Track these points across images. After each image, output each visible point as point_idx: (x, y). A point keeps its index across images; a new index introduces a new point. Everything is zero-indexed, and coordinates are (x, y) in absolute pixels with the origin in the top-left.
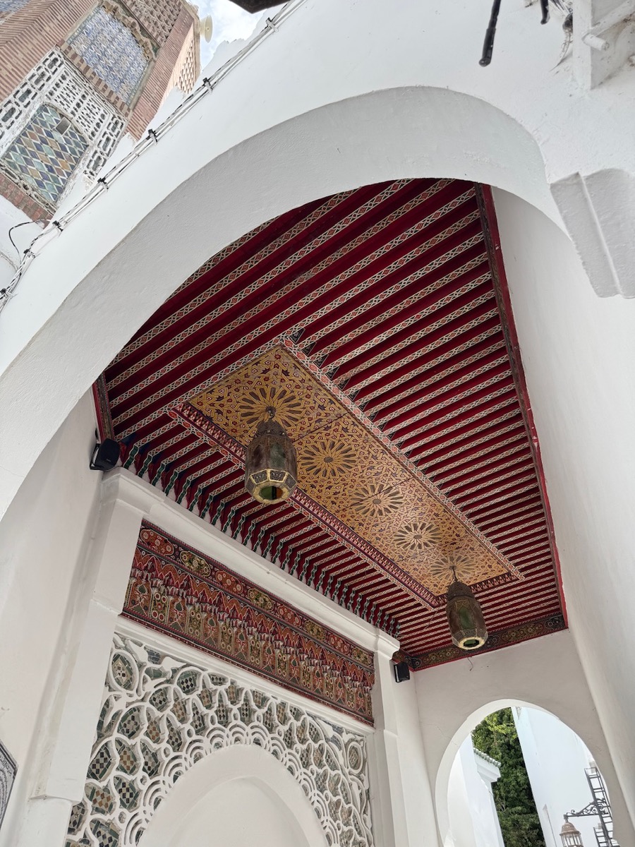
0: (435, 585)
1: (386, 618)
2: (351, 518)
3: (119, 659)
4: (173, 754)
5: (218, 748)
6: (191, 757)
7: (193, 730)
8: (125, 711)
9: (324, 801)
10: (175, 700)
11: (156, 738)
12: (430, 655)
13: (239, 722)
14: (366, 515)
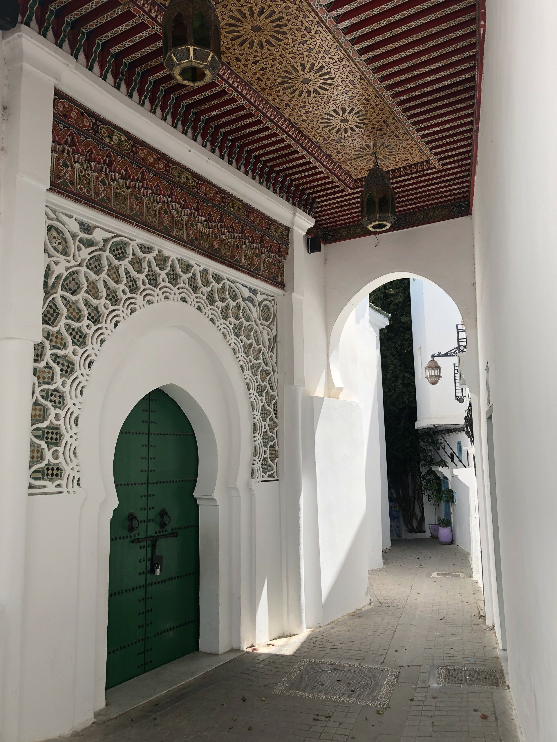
0: (356, 169)
1: (305, 197)
2: (277, 98)
3: (53, 229)
4: (112, 308)
5: (150, 304)
6: (127, 310)
7: (127, 290)
8: (65, 274)
9: (239, 343)
10: (109, 266)
11: (96, 295)
12: (341, 231)
13: (167, 284)
14: (293, 95)
